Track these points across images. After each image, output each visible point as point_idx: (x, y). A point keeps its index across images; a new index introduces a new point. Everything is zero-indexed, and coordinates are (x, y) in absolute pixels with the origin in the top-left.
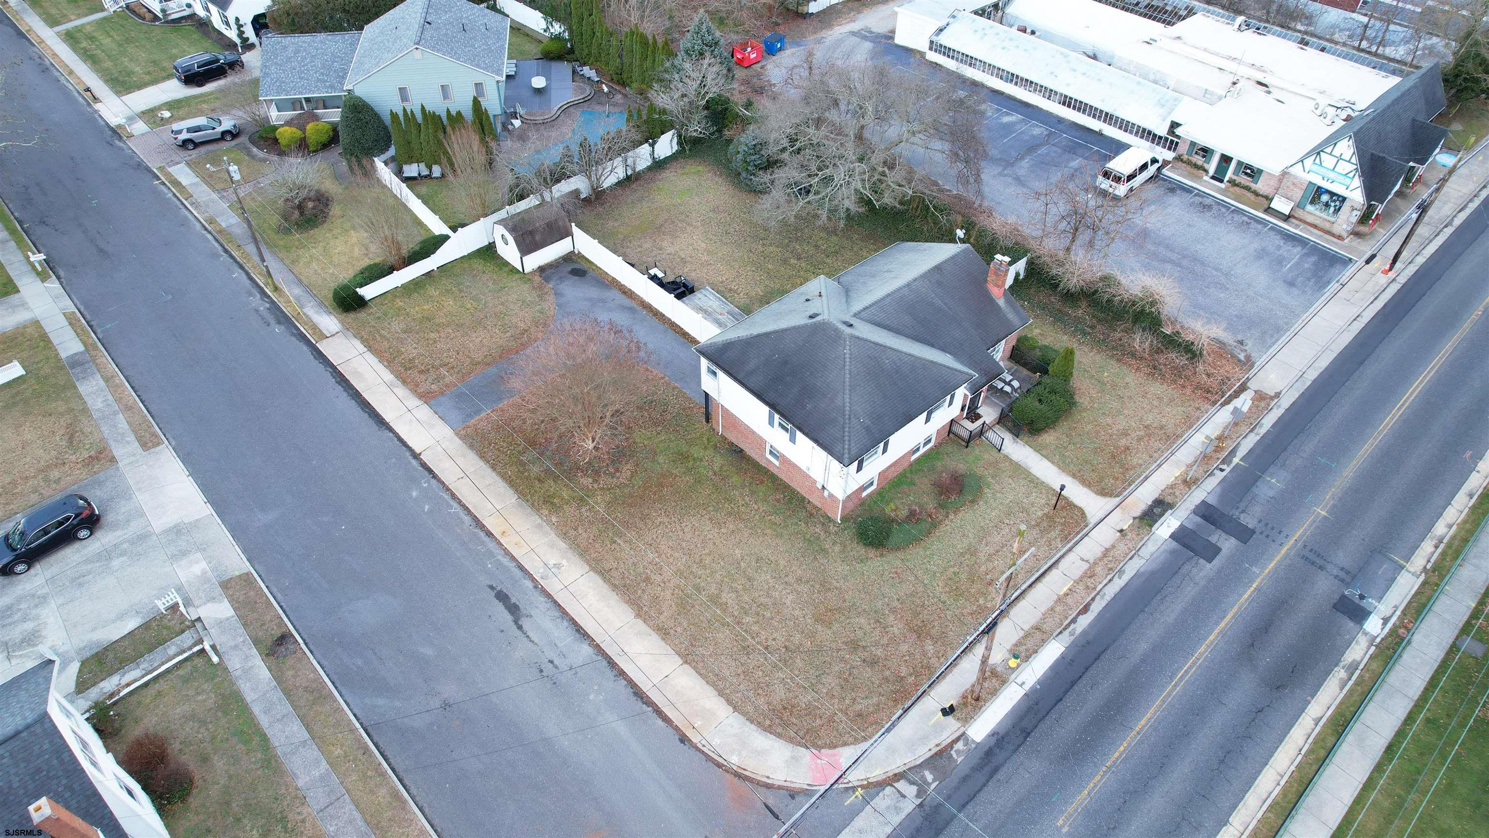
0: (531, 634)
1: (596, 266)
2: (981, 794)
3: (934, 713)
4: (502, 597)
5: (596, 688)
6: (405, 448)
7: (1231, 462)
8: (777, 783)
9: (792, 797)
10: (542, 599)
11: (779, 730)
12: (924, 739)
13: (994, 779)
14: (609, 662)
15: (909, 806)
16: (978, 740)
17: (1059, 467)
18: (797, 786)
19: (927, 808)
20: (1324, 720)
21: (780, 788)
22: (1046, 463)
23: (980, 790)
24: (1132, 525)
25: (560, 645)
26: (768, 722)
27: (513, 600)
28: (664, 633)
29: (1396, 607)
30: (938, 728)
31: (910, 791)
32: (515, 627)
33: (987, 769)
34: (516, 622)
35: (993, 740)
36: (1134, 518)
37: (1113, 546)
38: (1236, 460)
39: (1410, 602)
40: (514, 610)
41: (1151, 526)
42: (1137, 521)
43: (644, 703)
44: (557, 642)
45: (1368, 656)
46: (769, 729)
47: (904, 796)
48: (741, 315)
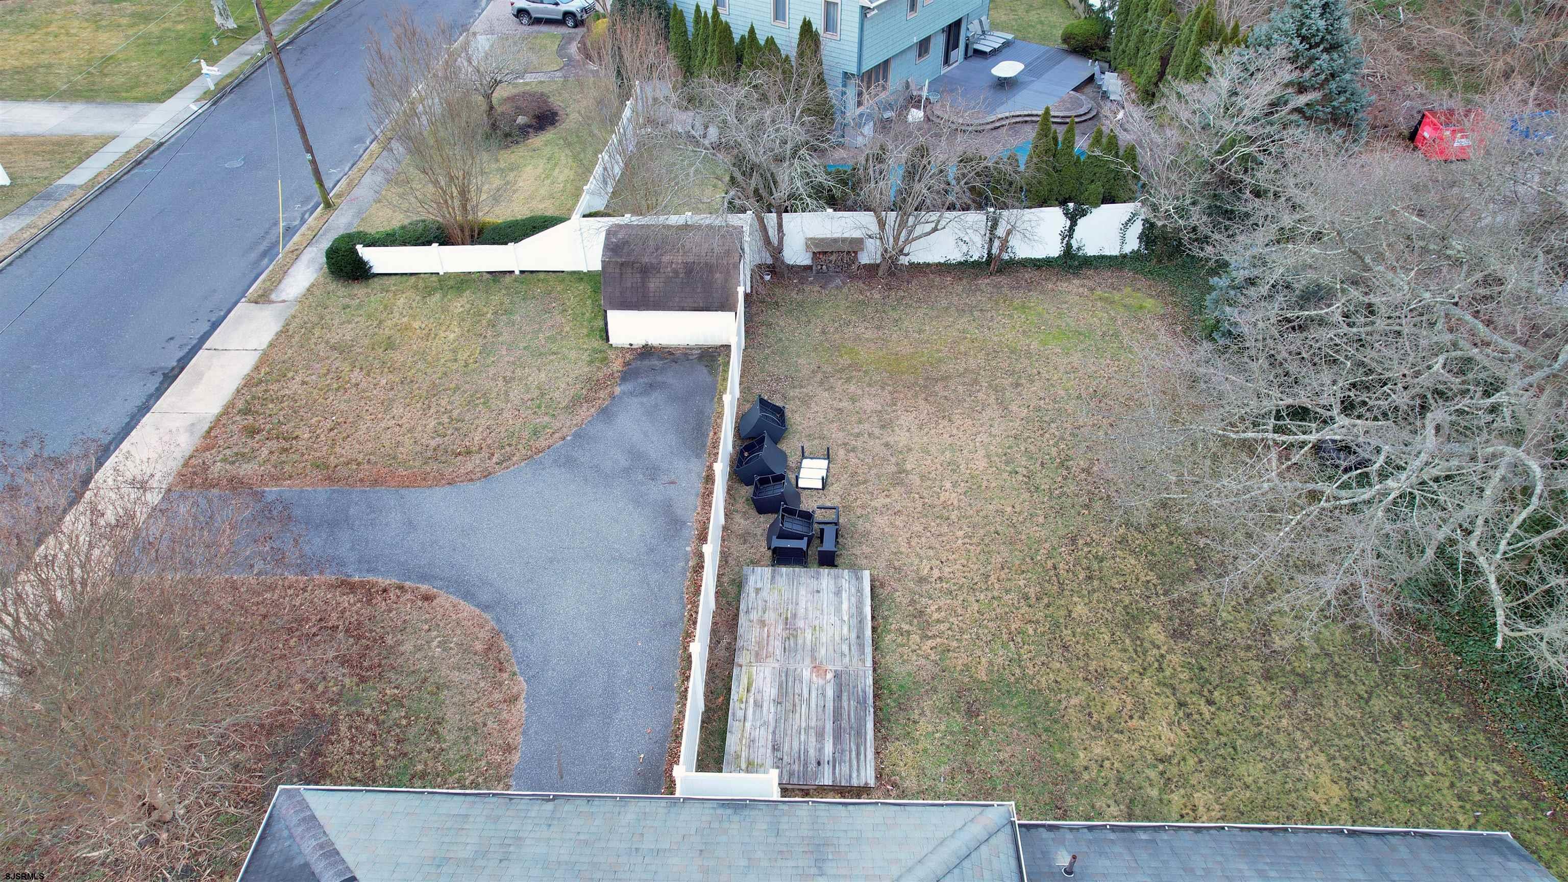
48: (862, 702)
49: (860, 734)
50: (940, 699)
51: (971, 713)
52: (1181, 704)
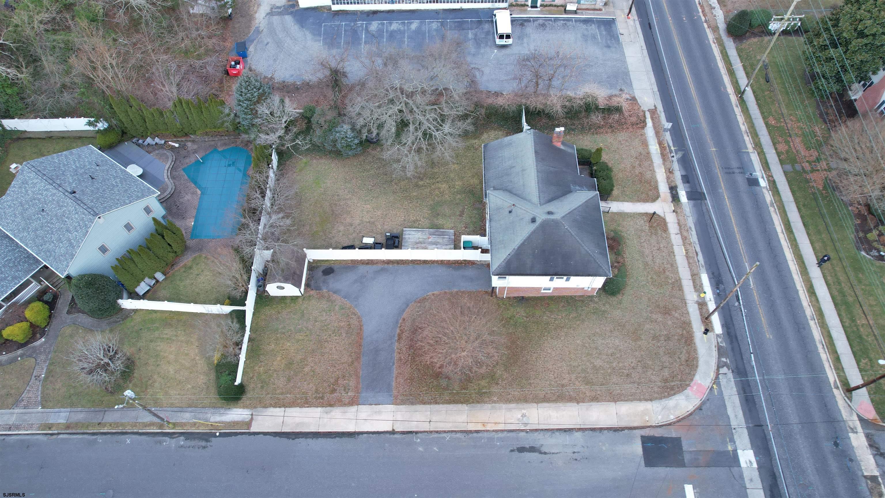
0: (553, 451)
1: (332, 260)
2: (742, 349)
3: (703, 337)
4: (522, 450)
5: (600, 444)
6: (382, 435)
7: (672, 151)
8: (692, 410)
9: (701, 409)
10: (536, 434)
11: (672, 392)
12: (710, 348)
13: (739, 341)
14: (591, 430)
15: (730, 375)
16: (721, 333)
17: (632, 202)
18: (698, 405)
19: (735, 370)
20: (784, 230)
21: (694, 411)
22: (626, 204)
23: (740, 349)
24: (674, 206)
25: (568, 443)
26: (666, 394)
27: (527, 446)
28: (595, 399)
29: (760, 170)
30: (709, 340)
31: (724, 370)
32: (543, 455)
33: (734, 340)
34: (541, 453)
35: (725, 328)
36: (672, 202)
37: (678, 220)
38: (672, 148)
39: (762, 165)
40: (532, 449)
41: (679, 201)
42: (674, 202)
43: (621, 431)
44: (565, 443)
45: (772, 196)
46: (669, 395)
47: (726, 374)
48: (437, 231)
49: (444, 232)
50: (435, 220)
51: (438, 215)
52: (438, 182)
